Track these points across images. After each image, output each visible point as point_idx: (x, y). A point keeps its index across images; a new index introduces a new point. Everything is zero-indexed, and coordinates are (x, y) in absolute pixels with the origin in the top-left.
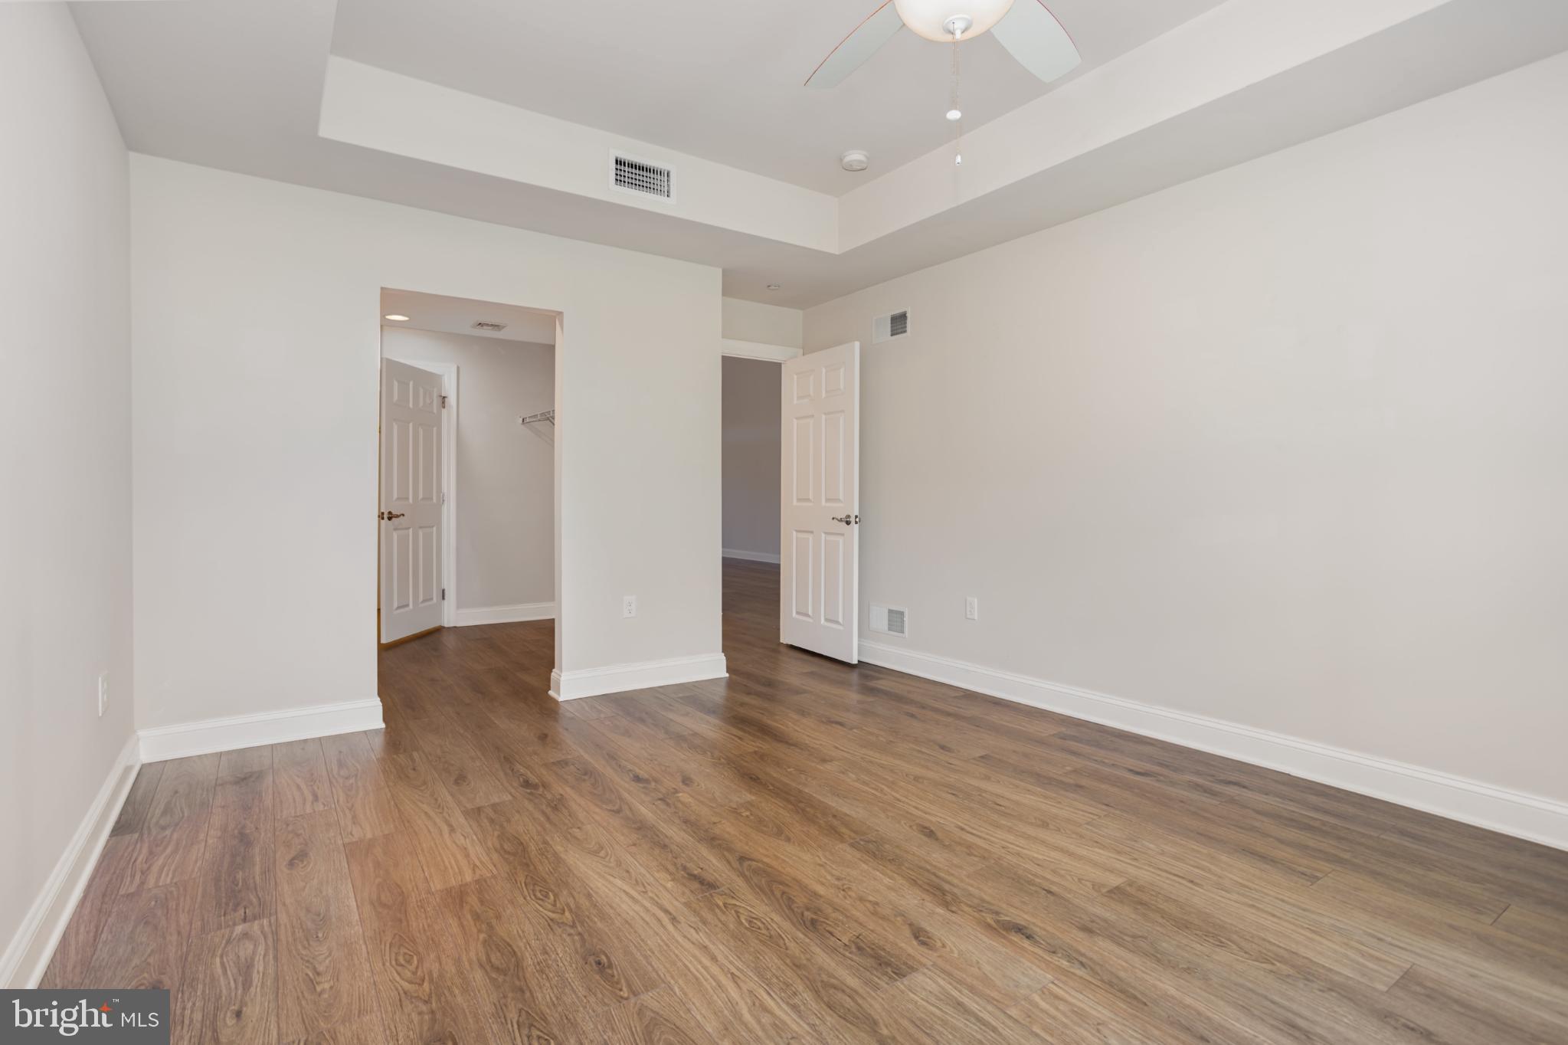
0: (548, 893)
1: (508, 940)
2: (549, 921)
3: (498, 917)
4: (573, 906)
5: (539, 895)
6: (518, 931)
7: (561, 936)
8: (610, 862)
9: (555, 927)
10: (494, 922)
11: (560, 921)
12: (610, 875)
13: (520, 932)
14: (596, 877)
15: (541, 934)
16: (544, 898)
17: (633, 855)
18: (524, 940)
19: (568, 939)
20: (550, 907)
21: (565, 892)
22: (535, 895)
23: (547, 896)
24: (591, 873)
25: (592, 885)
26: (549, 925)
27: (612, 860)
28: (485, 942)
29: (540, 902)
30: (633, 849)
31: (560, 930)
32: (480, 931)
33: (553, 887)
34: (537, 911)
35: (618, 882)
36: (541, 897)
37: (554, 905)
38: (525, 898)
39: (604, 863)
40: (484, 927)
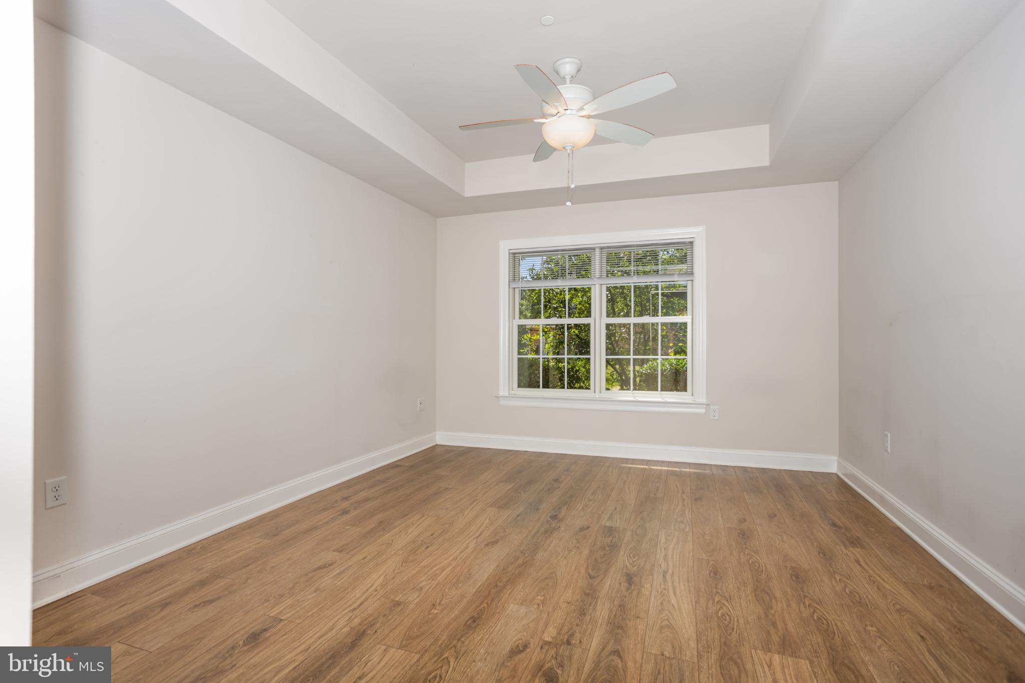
0: (721, 616)
1: (757, 602)
2: (729, 601)
3: (759, 618)
4: (711, 602)
5: (728, 618)
6: (750, 605)
7: (727, 591)
8: (667, 615)
9: (727, 597)
10: (763, 616)
11: (723, 598)
12: (674, 607)
13: (748, 603)
14: (684, 611)
15: (737, 597)
16: (725, 614)
17: (647, 612)
18: (748, 598)
19: (724, 589)
20: (724, 608)
21: (710, 611)
22: (730, 619)
23: (723, 615)
24: (685, 615)
25: (691, 607)
26: (730, 599)
27: (663, 616)
28: (771, 608)
29: (729, 614)
30: (642, 615)
31: (726, 594)
32: (774, 615)
33: (716, 619)
34: (733, 609)
35: (673, 601)
36: (727, 616)
37: (721, 607)
38: (738, 620)
39: (670, 616)
40: (770, 616)
